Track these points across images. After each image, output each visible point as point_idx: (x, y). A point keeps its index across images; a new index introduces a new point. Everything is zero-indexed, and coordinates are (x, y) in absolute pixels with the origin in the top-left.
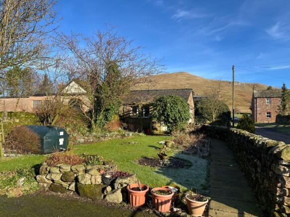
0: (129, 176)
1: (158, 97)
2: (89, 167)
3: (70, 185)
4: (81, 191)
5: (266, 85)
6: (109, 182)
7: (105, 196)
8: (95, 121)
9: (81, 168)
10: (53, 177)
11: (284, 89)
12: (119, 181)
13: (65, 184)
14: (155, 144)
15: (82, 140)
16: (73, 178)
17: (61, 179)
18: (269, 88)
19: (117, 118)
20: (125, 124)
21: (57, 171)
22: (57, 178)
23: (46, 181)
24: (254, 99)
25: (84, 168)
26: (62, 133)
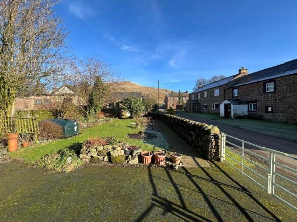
0: (139, 148)
1: (126, 98)
2: (115, 146)
3: (104, 158)
4: (113, 161)
5: (170, 90)
6: (129, 153)
7: (128, 161)
8: (89, 113)
9: (110, 147)
10: (92, 155)
11: (180, 93)
12: (135, 152)
13: (101, 158)
14: (128, 125)
15: (85, 126)
16: (106, 153)
17: (98, 155)
18: (172, 92)
19: (100, 109)
20: (107, 114)
21: (95, 150)
22: (95, 155)
23: (88, 157)
24: (166, 97)
25: (112, 147)
26: (76, 124)
